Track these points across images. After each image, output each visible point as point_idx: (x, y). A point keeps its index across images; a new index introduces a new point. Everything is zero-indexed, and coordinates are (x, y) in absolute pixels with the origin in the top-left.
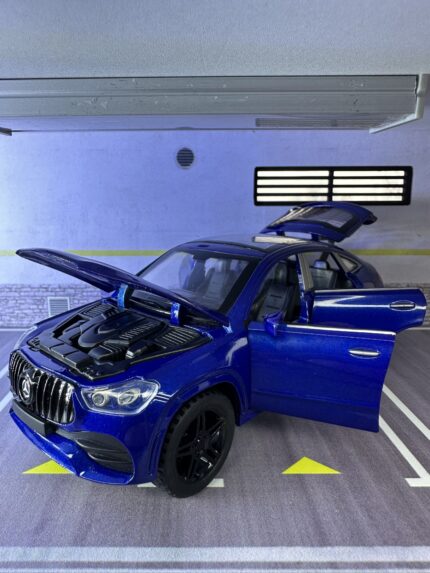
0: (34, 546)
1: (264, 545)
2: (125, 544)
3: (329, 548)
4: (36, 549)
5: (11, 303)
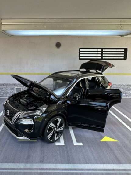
0: (27, 163)
1: (101, 163)
2: (57, 163)
3: (122, 165)
4: (29, 164)
5: (4, 89)
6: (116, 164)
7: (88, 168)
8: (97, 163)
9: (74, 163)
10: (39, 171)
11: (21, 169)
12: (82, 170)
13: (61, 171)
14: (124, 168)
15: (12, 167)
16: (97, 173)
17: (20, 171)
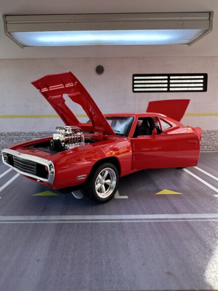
3: (181, 214)
4: (43, 216)
6: (173, 214)
7: (130, 218)
8: (144, 214)
9: (110, 214)
10: (57, 222)
11: (31, 221)
12: (121, 220)
13: (89, 222)
14: (183, 217)
15: (19, 219)
16: (142, 222)
17: (29, 222)
